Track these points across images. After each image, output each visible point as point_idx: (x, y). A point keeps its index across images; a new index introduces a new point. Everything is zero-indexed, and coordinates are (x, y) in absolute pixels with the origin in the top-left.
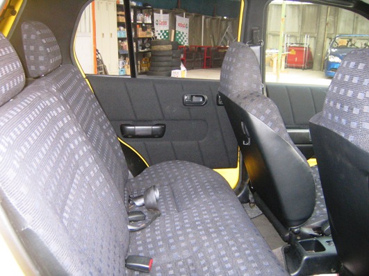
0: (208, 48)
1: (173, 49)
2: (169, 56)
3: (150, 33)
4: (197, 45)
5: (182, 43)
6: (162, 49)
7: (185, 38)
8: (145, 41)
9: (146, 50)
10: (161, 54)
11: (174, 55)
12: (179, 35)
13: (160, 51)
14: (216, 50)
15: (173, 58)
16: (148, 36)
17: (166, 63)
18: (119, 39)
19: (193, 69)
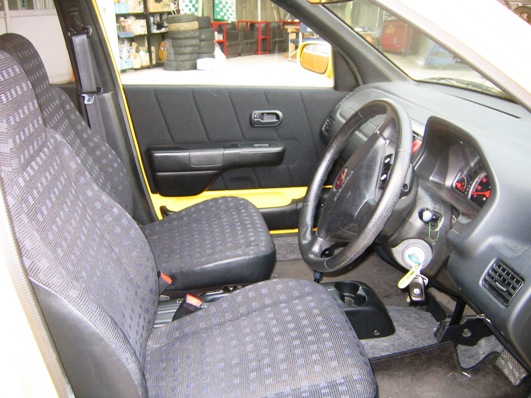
0: (267, 24)
1: (200, 28)
2: (194, 38)
3: (169, 5)
4: (248, 20)
5: (226, 18)
6: (182, 29)
7: (230, 10)
8: (165, 17)
9: (163, 30)
10: (181, 36)
11: (203, 37)
12: (221, 6)
13: (179, 32)
14: (279, 27)
15: (201, 40)
16: (166, 10)
17: (189, 49)
18: (118, 16)
19: (240, 55)
